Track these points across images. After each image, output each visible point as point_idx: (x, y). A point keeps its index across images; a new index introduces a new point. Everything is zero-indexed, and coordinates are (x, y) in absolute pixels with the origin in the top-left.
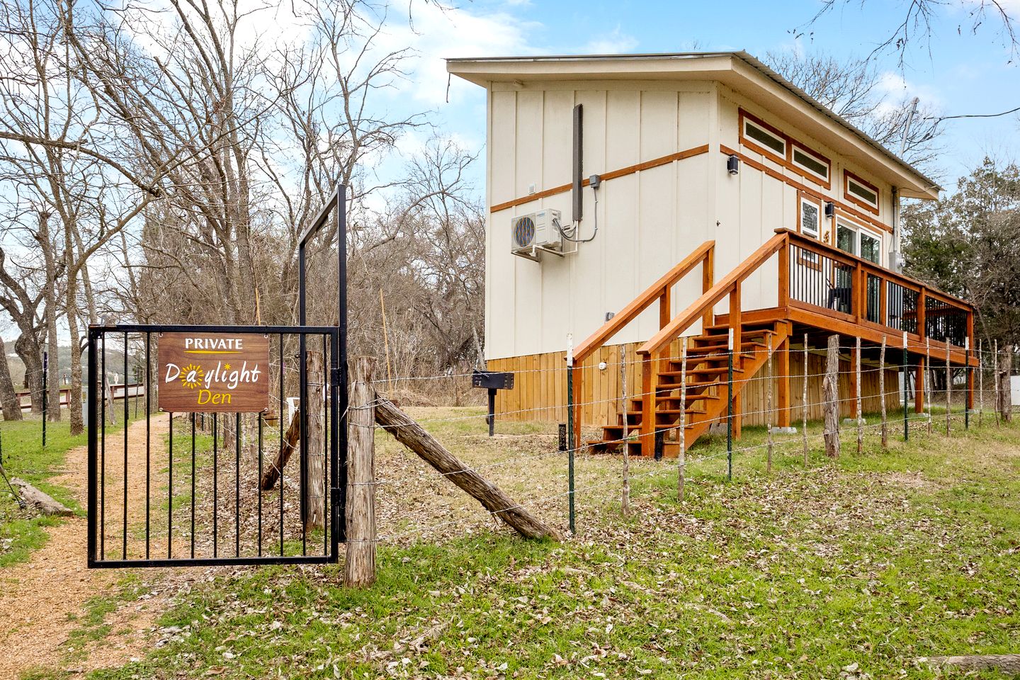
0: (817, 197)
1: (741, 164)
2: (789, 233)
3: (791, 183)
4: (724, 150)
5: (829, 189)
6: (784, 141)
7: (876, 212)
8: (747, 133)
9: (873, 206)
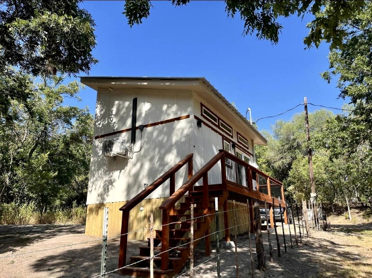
0: (229, 141)
1: (202, 124)
2: (225, 152)
3: (220, 134)
4: (196, 117)
5: (233, 138)
6: (217, 118)
7: (248, 148)
8: (204, 113)
9: (246, 146)
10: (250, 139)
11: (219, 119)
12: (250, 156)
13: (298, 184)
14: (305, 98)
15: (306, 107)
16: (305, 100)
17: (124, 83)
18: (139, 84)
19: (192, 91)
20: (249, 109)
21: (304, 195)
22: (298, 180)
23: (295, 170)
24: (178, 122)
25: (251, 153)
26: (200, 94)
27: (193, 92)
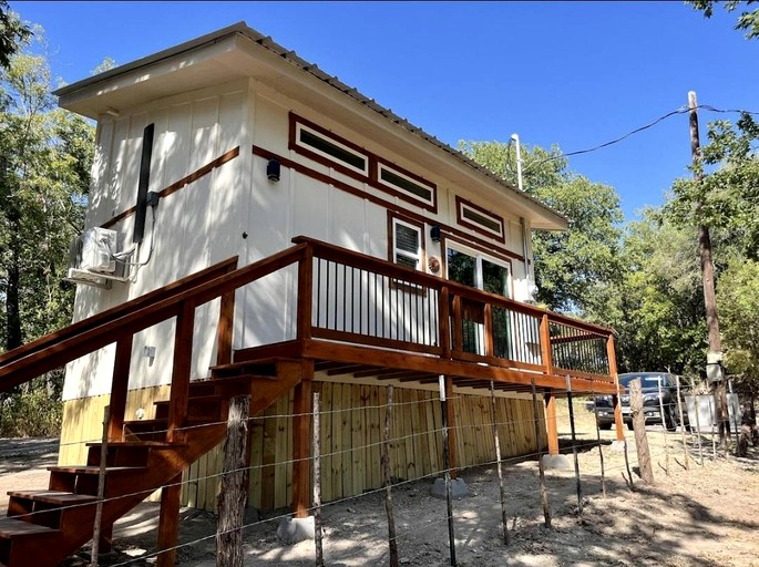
0: (418, 220)
3: (377, 201)
4: (260, 152)
5: (436, 213)
6: (366, 158)
7: (502, 240)
8: (302, 140)
9: (497, 234)
10: (514, 214)
11: (374, 159)
12: (509, 261)
13: (733, 328)
14: (691, 94)
15: (694, 117)
16: (690, 99)
17: (115, 88)
18: (137, 81)
19: (245, 78)
20: (515, 136)
21: (749, 355)
22: (734, 320)
23: (724, 295)
24: (219, 172)
25: (517, 251)
26: (278, 86)
27: (252, 80)
